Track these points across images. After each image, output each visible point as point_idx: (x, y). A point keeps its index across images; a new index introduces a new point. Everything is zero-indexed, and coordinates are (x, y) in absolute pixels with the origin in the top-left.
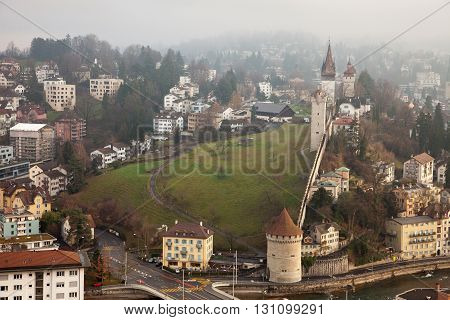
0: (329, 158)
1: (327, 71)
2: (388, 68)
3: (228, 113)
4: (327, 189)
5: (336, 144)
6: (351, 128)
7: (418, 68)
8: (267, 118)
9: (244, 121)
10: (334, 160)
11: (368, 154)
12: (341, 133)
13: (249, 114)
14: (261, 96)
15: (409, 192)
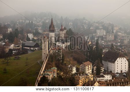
0: (49, 64)
1: (51, 29)
2: (85, 27)
3: (12, 46)
4: (46, 76)
5: (52, 58)
6: (59, 51)
7: (97, 28)
8: (29, 48)
9: (19, 49)
10: (51, 65)
11: (65, 62)
12: (54, 54)
13: (21, 46)
14: (28, 39)
15: (80, 77)
